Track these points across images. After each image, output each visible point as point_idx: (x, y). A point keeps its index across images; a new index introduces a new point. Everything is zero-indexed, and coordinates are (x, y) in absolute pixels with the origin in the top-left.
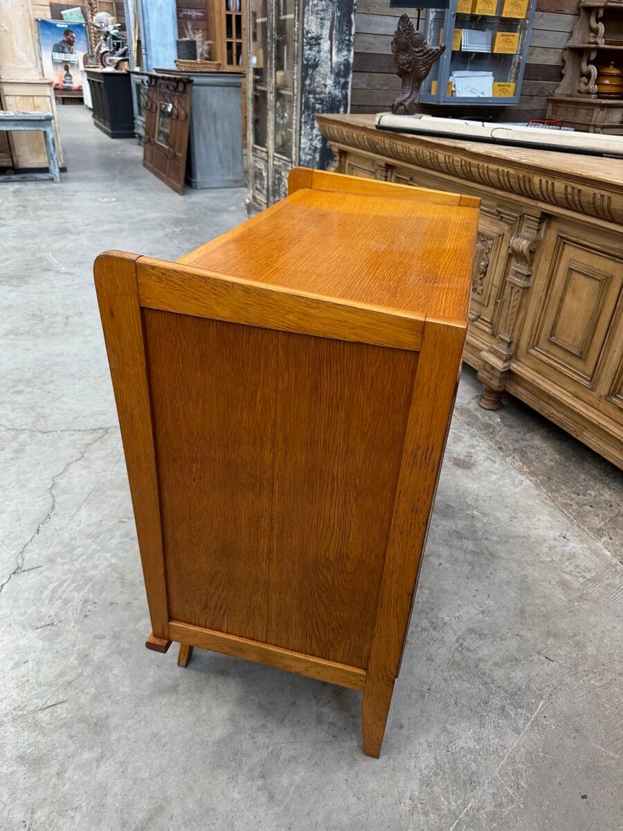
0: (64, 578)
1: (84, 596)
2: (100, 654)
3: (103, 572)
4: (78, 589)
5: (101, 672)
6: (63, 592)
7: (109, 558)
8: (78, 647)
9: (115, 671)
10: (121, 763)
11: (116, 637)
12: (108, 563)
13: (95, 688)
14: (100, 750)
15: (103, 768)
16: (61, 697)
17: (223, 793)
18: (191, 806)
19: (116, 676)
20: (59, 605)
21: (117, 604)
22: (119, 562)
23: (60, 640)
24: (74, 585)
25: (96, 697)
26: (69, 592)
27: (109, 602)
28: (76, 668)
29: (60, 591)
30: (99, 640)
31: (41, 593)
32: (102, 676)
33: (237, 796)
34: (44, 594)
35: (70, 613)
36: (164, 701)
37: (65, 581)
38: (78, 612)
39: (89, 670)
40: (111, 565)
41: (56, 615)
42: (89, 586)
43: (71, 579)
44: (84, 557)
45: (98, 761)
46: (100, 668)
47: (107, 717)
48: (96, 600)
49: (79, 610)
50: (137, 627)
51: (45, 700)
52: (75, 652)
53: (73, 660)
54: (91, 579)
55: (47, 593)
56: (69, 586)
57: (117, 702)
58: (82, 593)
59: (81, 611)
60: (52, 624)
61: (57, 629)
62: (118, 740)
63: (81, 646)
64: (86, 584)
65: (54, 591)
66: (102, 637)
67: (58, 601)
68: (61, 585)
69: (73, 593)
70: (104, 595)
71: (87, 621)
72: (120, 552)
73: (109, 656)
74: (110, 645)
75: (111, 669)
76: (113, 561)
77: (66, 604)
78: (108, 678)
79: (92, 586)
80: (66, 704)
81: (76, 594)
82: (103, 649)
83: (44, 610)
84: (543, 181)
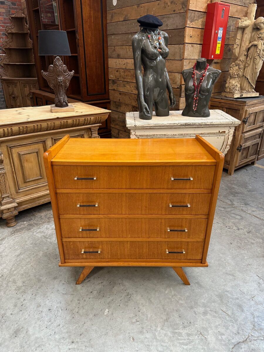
0: (178, 345)
1: (183, 330)
2: (201, 309)
3: (167, 330)
4: (180, 334)
5: (206, 305)
6: (185, 340)
7: (158, 332)
8: (203, 318)
9: (203, 301)
10: (224, 286)
11: (192, 308)
12: (161, 331)
13: (212, 303)
14: (225, 293)
15: (228, 290)
16: (221, 312)
17: (214, 264)
18: (221, 268)
19: (204, 300)
20: (192, 337)
21: (179, 315)
22: (159, 326)
23: (204, 326)
24: (179, 338)
25: (214, 302)
26: (184, 337)
27: (180, 318)
28: (210, 313)
29: (185, 341)
30: (196, 312)
31: (190, 349)
32: (207, 304)
33: (213, 261)
34: (190, 347)
35: (192, 330)
36: (203, 284)
37: (180, 343)
38: (190, 327)
39: (208, 309)
40: (162, 329)
41: (196, 335)
42: (177, 331)
43: (178, 341)
44: (163, 344)
45: (228, 292)
46: (205, 306)
47: (217, 295)
48: (182, 323)
49: (189, 328)
50: (184, 303)
51: (225, 316)
52: (205, 318)
53: (208, 316)
54: (173, 332)
55: (189, 347)
56: (181, 340)
57: (211, 295)
58: (181, 331)
59: (190, 326)
60: (201, 333)
61: (201, 330)
62: (220, 289)
63: (202, 317)
64: (176, 333)
65: (187, 345)
66: (195, 313)
67: (190, 338)
68: (183, 344)
69: (184, 335)
70: (178, 322)
71: (192, 321)
72: (153, 329)
73: (200, 306)
74: (196, 308)
75: (203, 302)
76: (159, 329)
77: (190, 334)
78: (206, 302)
79: (176, 329)
80: (222, 309)
81: (183, 333)
82: (198, 309)
83: (197, 342)
84: (6, 129)
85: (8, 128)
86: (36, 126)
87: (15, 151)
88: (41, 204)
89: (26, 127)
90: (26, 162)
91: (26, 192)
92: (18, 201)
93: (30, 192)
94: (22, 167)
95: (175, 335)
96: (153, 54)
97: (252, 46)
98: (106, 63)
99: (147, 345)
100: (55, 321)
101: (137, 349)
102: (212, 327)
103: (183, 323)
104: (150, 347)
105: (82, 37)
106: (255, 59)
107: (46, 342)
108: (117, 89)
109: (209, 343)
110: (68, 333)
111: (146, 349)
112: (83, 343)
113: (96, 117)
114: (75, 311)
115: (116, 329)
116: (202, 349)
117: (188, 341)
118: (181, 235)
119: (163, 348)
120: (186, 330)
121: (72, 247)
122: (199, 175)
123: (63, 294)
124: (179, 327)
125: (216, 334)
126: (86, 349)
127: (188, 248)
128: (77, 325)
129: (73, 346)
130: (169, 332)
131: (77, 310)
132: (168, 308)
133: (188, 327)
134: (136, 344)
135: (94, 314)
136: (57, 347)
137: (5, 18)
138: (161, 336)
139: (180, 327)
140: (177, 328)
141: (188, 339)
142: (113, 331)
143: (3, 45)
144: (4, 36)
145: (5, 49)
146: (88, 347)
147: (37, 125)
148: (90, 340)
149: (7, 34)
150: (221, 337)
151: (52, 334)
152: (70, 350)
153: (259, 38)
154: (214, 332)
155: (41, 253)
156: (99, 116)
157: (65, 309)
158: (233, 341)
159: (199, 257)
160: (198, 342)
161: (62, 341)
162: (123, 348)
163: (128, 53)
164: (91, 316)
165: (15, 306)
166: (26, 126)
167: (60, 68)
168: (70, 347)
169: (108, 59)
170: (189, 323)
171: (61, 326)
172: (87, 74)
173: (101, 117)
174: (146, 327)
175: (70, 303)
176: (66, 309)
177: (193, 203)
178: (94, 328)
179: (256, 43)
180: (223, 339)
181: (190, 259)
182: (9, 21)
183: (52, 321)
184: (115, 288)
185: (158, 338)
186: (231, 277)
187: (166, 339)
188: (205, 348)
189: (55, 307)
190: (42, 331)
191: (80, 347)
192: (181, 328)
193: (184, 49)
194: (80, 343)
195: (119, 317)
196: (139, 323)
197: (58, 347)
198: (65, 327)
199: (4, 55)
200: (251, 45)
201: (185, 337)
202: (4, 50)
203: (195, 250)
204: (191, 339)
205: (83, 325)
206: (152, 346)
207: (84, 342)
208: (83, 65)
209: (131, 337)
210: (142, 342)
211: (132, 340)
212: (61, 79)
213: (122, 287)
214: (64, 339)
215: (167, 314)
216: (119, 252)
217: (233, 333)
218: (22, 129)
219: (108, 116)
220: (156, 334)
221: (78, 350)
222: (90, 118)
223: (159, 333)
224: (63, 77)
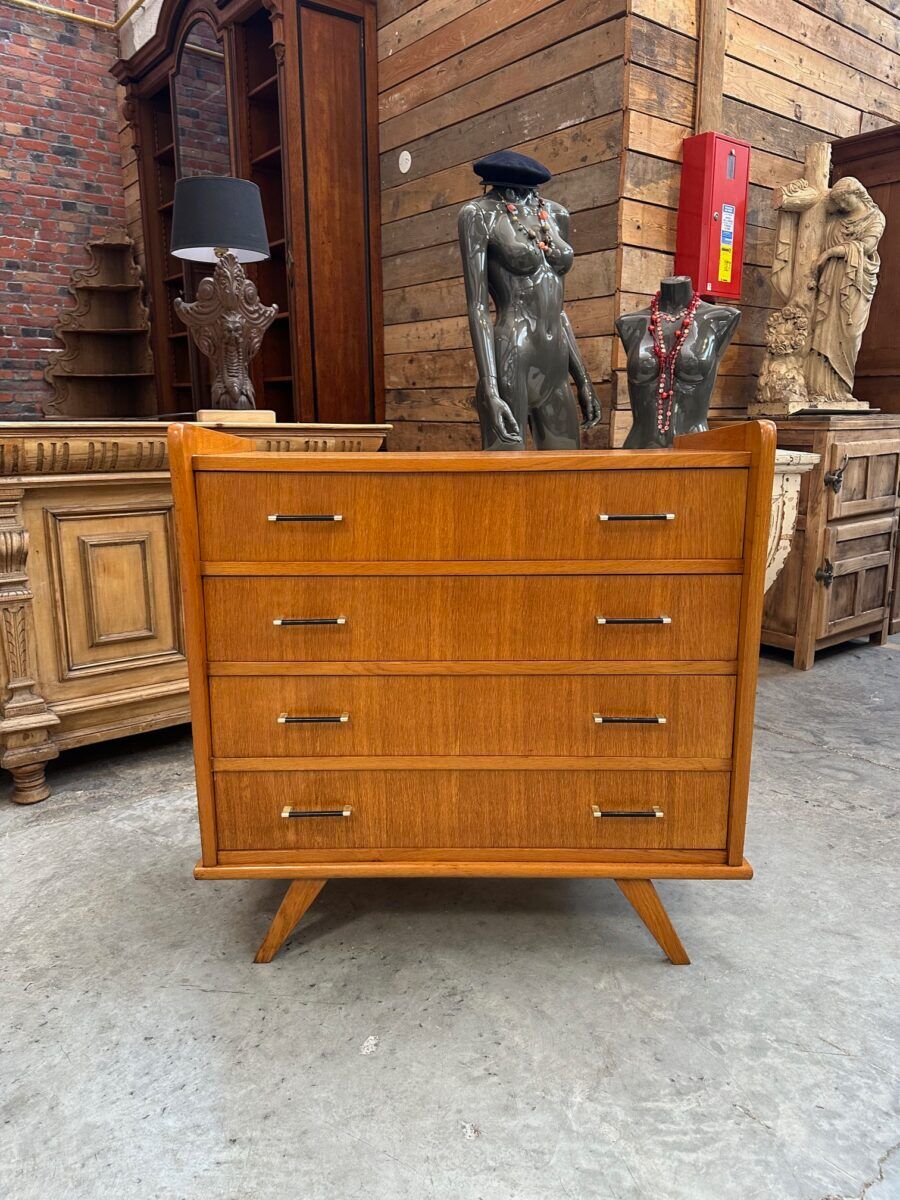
0: (659, 1150)
1: (672, 1101)
2: (738, 1035)
3: (610, 1101)
4: (663, 1116)
5: (758, 1024)
6: (685, 1134)
7: (575, 1108)
8: (751, 1063)
9: (744, 1011)
10: (822, 967)
11: (702, 1032)
12: (587, 1104)
13: (779, 1019)
14: (829, 987)
15: (839, 978)
16: (819, 1044)
18: (803, 916)
19: (749, 1009)
20: (711, 1123)
21: (655, 1054)
22: (577, 1090)
23: (759, 1088)
24: (662, 1126)
25: (788, 1014)
26: (680, 1124)
27: (659, 1064)
28: (775, 1049)
29: (686, 1139)
30: (723, 1047)
31: (709, 1164)
32: (762, 1021)
34: (710, 1157)
35: (712, 1101)
36: (737, 960)
37: (665, 1144)
38: (703, 1091)
40: (590, 1098)
41: (728, 1117)
42: (650, 1105)
43: (656, 1138)
44: (595, 1146)
45: (838, 984)
46: (752, 1026)
47: (796, 995)
48: (668, 1081)
49: (698, 1094)
50: (671, 1018)
51: (837, 1057)
52: (758, 1062)
53: (771, 1059)
54: (634, 1109)
55: (701, 1156)
56: (669, 1133)
57: (775, 994)
58: (668, 1106)
59: (699, 1089)
60: (747, 1113)
61: (747, 1102)
62: (806, 977)
63: (746, 1060)
64: (649, 1110)
65: (693, 1149)
66: (716, 1047)
67: (706, 1129)
68: (678, 1146)
69: (678, 1119)
70: (651, 1077)
71: (707, 1073)
72: (556, 1099)
73: (732, 1026)
74: (718, 1032)
75: (746, 1017)
76: (579, 1099)
77: (703, 1115)
78: (758, 1014)
79: (646, 1100)
80: (821, 1035)
81: (677, 1112)
82: (729, 1036)
83: (735, 1139)
84: (47, 444)
85: (54, 440)
86: (146, 445)
87: (70, 531)
88: (141, 731)
89: (115, 444)
90: (102, 575)
91: (92, 680)
92: (61, 708)
93: (109, 681)
94: (87, 586)
95: (643, 1117)
96: (523, 257)
97: (829, 259)
98: (375, 338)
99: (534, 1151)
100: (167, 1073)
101: (492, 1163)
102: (790, 1091)
103: (673, 1081)
104: (547, 1157)
105: (305, 257)
106: (844, 298)
107: (128, 1140)
108: (409, 416)
109: (783, 1145)
110: (215, 1110)
111: (529, 1164)
112: (276, 1142)
113: (341, 439)
114: (245, 1042)
115: (406, 1097)
116: (756, 1165)
117: (698, 1136)
118: (644, 741)
119: (599, 1161)
120: (685, 1102)
121: (249, 796)
122: (694, 507)
123: (204, 991)
124: (659, 1091)
125: (810, 1116)
126: (286, 1162)
127: (673, 802)
128: (253, 1086)
129: (235, 1152)
130: (618, 1109)
131: (253, 1038)
132: (609, 1034)
133: (696, 1092)
134: (488, 1148)
135: (319, 1052)
136: (169, 1156)
137: (71, 247)
138: (586, 1123)
139: (662, 1092)
140: (650, 1096)
141: (697, 1131)
142: (397, 1104)
143: (59, 322)
144: (65, 298)
145: (64, 333)
146: (292, 1156)
147: (152, 443)
148: (304, 1133)
149: (73, 292)
150: (832, 1125)
151: (151, 1113)
152: (222, 1167)
153: (847, 235)
154: (800, 1109)
155: (130, 876)
156: (352, 439)
157: (210, 1035)
158: (879, 1137)
159: (716, 839)
160: (738, 1140)
161: (191, 1137)
162: (435, 1158)
163: (446, 301)
164: (309, 1058)
165: (17, 1026)
166: (114, 440)
167: (234, 288)
168: (223, 1156)
169: (382, 330)
170: (695, 1079)
171: (189, 1089)
172: (318, 371)
173: (359, 443)
174: (527, 1092)
175: (228, 1017)
176: (214, 1037)
177: (679, 611)
178: (320, 1094)
179: (839, 249)
180: (837, 1130)
181: (683, 849)
182: (85, 256)
183: (157, 1072)
184: (404, 972)
185: (575, 1127)
186: (845, 942)
187: (610, 1132)
188: (771, 1159)
189: (172, 1030)
190: (114, 1106)
191: (260, 1156)
192: (665, 1095)
193: (619, 262)
194: (261, 1146)
195: (419, 1062)
196: (499, 1081)
197: (175, 1155)
198: (203, 1093)
199: (58, 350)
200: (825, 256)
201: (683, 1123)
202: (60, 335)
203: (700, 810)
204: (707, 1132)
205: (277, 1084)
206: (552, 1153)
207: (279, 1140)
208: (303, 341)
209: (467, 1126)
210: (512, 1140)
211: (473, 1135)
212: (235, 322)
213: (431, 972)
214: (199, 1132)
215: (609, 1053)
216: (418, 820)
217: (876, 1109)
218: (99, 451)
219: (381, 441)
220: (566, 1116)
221: (254, 1165)
222: (325, 442)
223: (579, 1111)
224: (242, 317)
